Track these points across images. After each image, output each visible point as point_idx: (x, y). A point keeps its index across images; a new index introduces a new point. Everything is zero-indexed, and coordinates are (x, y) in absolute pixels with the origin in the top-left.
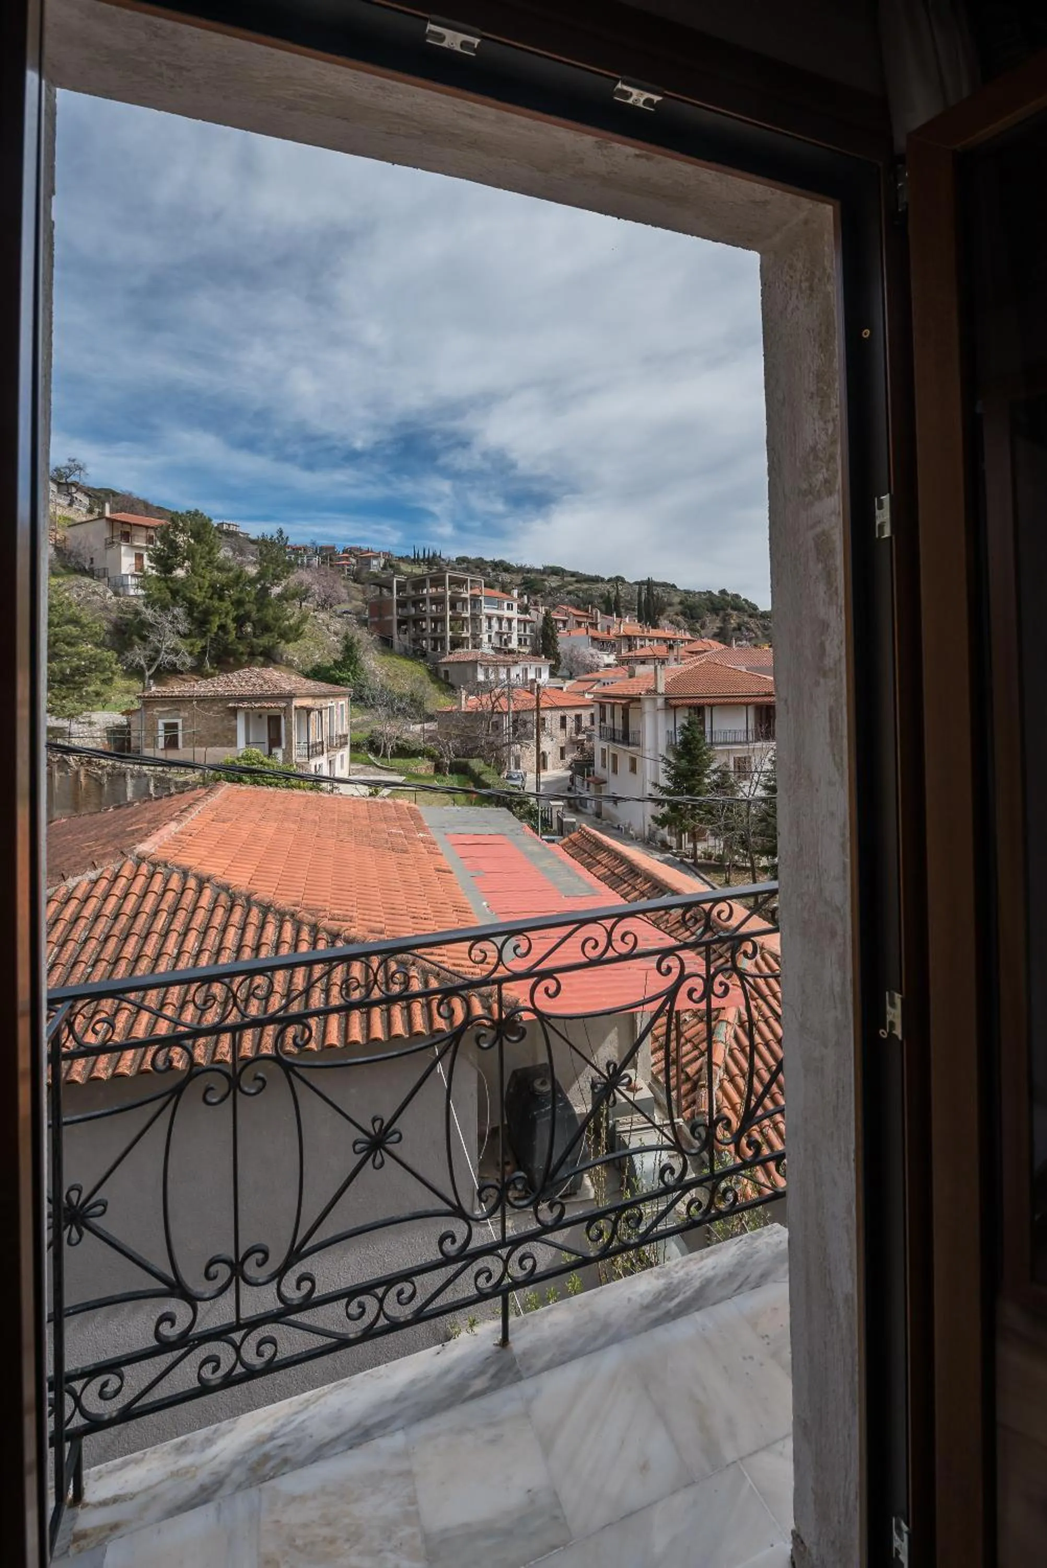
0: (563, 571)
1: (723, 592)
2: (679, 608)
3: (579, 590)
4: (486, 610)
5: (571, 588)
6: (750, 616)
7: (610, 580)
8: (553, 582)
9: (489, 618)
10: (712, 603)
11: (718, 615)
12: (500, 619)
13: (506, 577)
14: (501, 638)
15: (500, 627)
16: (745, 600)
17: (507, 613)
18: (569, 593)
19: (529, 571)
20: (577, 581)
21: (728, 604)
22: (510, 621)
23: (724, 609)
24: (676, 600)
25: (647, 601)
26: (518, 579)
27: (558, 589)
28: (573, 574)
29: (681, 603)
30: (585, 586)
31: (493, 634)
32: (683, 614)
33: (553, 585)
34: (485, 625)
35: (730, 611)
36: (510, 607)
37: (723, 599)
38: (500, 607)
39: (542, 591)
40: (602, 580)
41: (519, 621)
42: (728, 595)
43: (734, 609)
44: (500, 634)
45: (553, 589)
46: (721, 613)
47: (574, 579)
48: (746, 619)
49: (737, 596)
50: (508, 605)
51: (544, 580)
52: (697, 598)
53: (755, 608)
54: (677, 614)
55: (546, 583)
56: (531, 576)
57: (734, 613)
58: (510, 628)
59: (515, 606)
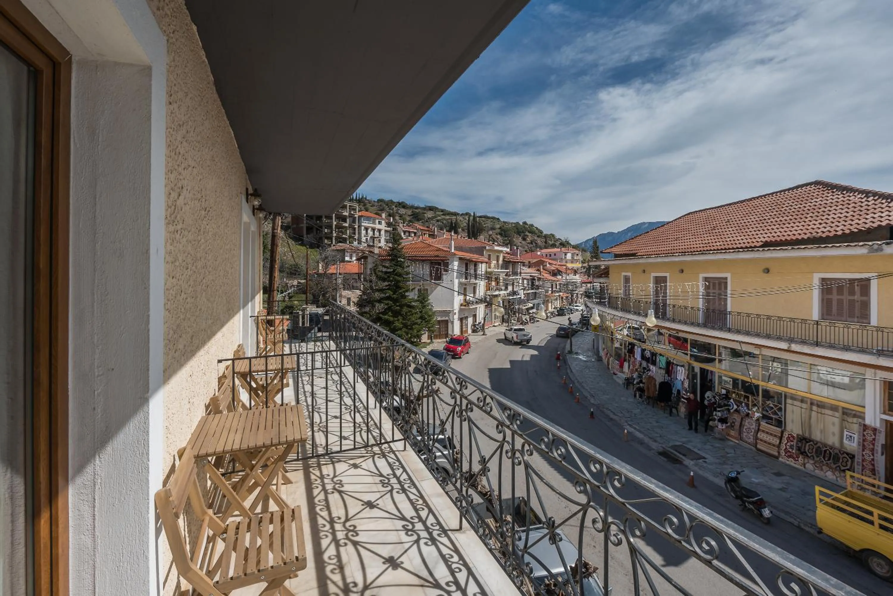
0: (437, 208)
1: (525, 223)
2: (498, 231)
3: (444, 219)
4: (365, 224)
5: (439, 218)
6: (538, 237)
7: (462, 214)
8: (429, 214)
9: (366, 229)
10: (517, 229)
11: (520, 236)
12: (373, 230)
13: (402, 211)
14: (374, 240)
15: (374, 234)
16: (537, 228)
17: (378, 226)
18: (438, 221)
19: (417, 208)
20: (443, 215)
21: (526, 229)
22: (380, 231)
23: (524, 232)
24: (498, 226)
25: (473, 226)
26: (409, 212)
27: (432, 218)
28: (442, 211)
29: (500, 228)
30: (448, 217)
31: (369, 238)
32: (501, 234)
33: (430, 216)
34: (363, 232)
35: (527, 233)
36: (380, 223)
37: (524, 227)
38: (374, 223)
39: (423, 219)
40: (458, 214)
41: (386, 231)
42: (527, 224)
43: (529, 232)
44: (373, 238)
45: (429, 218)
46: (522, 235)
47: (442, 213)
48: (535, 238)
49: (532, 225)
50: (379, 222)
51: (425, 213)
52: (510, 226)
53: (541, 232)
54: (496, 234)
55: (426, 215)
56: (417, 211)
57: (529, 234)
58: (380, 235)
59: (383, 222)
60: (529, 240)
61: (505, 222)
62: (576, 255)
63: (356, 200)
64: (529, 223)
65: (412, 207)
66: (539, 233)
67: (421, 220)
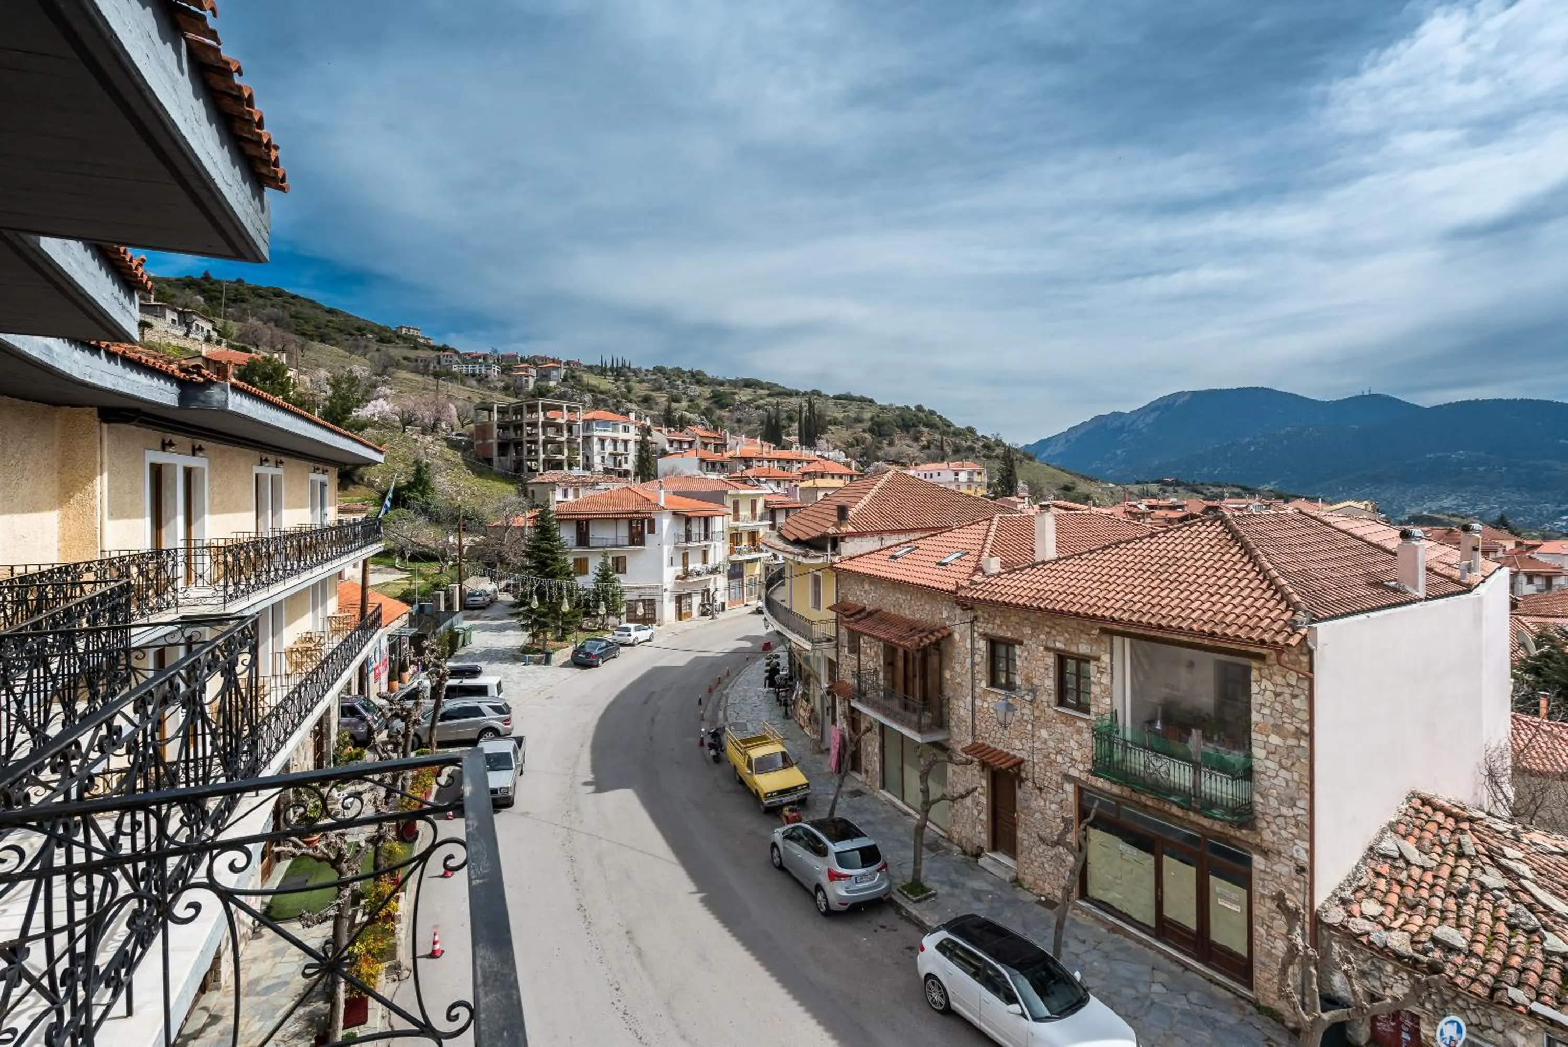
0: (758, 382)
1: (919, 408)
3: (770, 404)
4: (598, 432)
5: (761, 402)
6: (942, 434)
7: (806, 394)
8: (744, 395)
9: (602, 441)
10: (904, 419)
11: (908, 432)
12: (615, 441)
13: (695, 390)
14: (615, 459)
15: (615, 449)
16: (940, 417)
17: (622, 435)
18: (758, 407)
19: (722, 384)
20: (769, 395)
21: (920, 420)
22: (626, 442)
23: (914, 426)
24: (869, 415)
25: (808, 420)
26: (707, 391)
27: (748, 403)
28: (769, 386)
29: (872, 419)
30: (778, 400)
31: (606, 456)
32: (872, 430)
33: (744, 399)
34: (596, 447)
35: (922, 428)
36: (626, 429)
37: (917, 415)
38: (615, 430)
40: (798, 393)
41: (636, 442)
42: (923, 410)
43: (926, 425)
44: (614, 456)
45: (742, 403)
46: (912, 430)
48: (937, 437)
49: (932, 413)
50: (624, 427)
51: (734, 394)
52: (892, 413)
53: (949, 425)
54: (864, 431)
55: (737, 397)
56: (721, 389)
57: (925, 430)
58: (626, 450)
59: (632, 428)
60: (924, 440)
61: (882, 408)
62: (975, 474)
63: (612, 369)
64: (926, 408)
65: (714, 382)
66: (945, 427)
67: (727, 406)
